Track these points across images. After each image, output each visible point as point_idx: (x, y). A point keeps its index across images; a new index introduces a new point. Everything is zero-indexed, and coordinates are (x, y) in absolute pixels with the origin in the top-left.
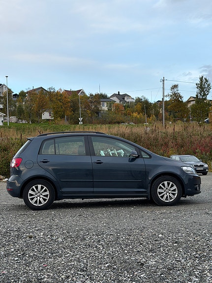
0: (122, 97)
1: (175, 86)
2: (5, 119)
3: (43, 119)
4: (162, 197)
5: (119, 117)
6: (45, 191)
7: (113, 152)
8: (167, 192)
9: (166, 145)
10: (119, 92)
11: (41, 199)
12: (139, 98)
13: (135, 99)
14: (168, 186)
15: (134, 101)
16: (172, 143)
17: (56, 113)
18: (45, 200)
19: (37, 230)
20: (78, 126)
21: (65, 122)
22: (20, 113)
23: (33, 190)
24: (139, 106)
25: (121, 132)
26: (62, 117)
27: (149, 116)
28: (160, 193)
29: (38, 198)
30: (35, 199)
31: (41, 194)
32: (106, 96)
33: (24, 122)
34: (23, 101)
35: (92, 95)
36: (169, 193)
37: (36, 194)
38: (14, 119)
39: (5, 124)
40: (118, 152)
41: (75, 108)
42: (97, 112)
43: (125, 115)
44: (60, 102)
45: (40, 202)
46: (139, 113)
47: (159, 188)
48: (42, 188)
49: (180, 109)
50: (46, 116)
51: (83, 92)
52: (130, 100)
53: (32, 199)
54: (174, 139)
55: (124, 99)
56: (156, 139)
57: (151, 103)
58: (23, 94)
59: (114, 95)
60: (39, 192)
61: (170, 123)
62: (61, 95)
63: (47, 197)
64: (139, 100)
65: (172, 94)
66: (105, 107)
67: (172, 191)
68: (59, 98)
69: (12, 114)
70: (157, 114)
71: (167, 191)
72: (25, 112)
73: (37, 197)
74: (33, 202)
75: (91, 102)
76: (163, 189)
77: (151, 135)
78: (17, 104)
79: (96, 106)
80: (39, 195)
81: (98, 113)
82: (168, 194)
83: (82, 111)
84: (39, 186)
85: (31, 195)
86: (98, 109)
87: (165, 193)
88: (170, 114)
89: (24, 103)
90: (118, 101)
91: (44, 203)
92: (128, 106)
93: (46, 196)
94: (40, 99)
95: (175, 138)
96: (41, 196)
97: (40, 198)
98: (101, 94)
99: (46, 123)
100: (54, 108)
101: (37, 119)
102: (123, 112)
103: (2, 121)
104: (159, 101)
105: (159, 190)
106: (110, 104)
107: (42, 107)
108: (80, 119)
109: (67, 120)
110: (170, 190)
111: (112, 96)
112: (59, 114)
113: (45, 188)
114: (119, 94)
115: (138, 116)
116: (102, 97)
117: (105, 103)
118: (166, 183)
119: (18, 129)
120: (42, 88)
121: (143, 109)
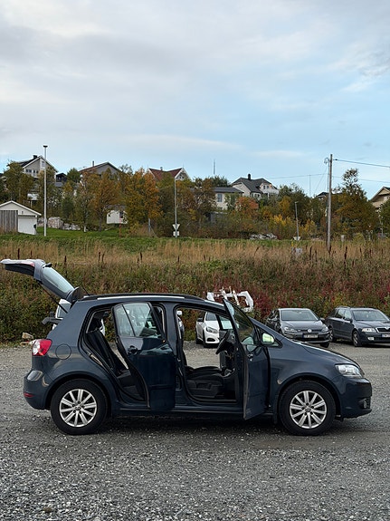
0: (255, 185)
1: (353, 173)
2: (40, 222)
3: (108, 222)
4: (298, 418)
5: (248, 223)
6: (90, 401)
7: (230, 295)
8: (307, 411)
9: (330, 284)
10: (249, 175)
11: (82, 416)
12: (286, 187)
13: (279, 188)
14: (310, 400)
15: (277, 192)
16: (341, 280)
17: (132, 213)
18: (88, 417)
19: (62, 493)
20: (171, 240)
21: (147, 231)
22: (67, 211)
23: (69, 398)
24: (286, 203)
25: (248, 258)
26: (143, 220)
27: (303, 223)
28: (295, 411)
29: (77, 412)
30: (72, 415)
31: (83, 407)
32: (226, 182)
33: (74, 228)
34: (73, 189)
35: (200, 180)
36: (311, 413)
37: (73, 406)
38: (56, 222)
39: (39, 230)
40: (240, 295)
41: (166, 205)
42: (208, 212)
43: (260, 218)
44: (141, 193)
45: (80, 421)
46: (284, 217)
47: (294, 403)
48: (85, 395)
49: (360, 214)
50: (114, 217)
51: (184, 174)
52: (270, 191)
53: (66, 414)
54: (344, 273)
55: (258, 188)
56: (311, 273)
57: (307, 198)
58: (74, 175)
59: (240, 181)
60: (79, 402)
61: (343, 236)
62: (143, 181)
63: (92, 412)
64: (285, 191)
65: (345, 187)
66: (222, 204)
67: (318, 409)
68: (139, 186)
69: (53, 212)
70: (319, 219)
71: (308, 409)
72: (77, 209)
73: (74, 411)
74: (66, 420)
75: (198, 193)
76: (301, 405)
77: (301, 266)
78: (64, 195)
79: (205, 202)
80: (79, 407)
81: (208, 215)
82: (309, 414)
83: (180, 209)
84: (81, 392)
85: (65, 406)
86: (209, 207)
87: (304, 411)
88: (344, 219)
89: (75, 194)
90: (246, 192)
91: (86, 422)
92: (266, 202)
93: (91, 410)
94: (104, 187)
95: (346, 272)
96: (82, 409)
97: (80, 412)
98: (217, 179)
99: (113, 232)
100: (128, 205)
101: (97, 223)
102: (257, 213)
103: (35, 226)
104: (323, 193)
105: (292, 406)
106: (233, 198)
107: (108, 202)
108: (176, 226)
109: (152, 226)
110: (313, 407)
111: (236, 183)
112: (137, 216)
113: (90, 395)
114: (249, 179)
115: (283, 222)
116: (219, 184)
117: (224, 196)
118: (306, 393)
119: (61, 244)
120: (108, 164)
121: (293, 207)
